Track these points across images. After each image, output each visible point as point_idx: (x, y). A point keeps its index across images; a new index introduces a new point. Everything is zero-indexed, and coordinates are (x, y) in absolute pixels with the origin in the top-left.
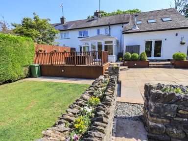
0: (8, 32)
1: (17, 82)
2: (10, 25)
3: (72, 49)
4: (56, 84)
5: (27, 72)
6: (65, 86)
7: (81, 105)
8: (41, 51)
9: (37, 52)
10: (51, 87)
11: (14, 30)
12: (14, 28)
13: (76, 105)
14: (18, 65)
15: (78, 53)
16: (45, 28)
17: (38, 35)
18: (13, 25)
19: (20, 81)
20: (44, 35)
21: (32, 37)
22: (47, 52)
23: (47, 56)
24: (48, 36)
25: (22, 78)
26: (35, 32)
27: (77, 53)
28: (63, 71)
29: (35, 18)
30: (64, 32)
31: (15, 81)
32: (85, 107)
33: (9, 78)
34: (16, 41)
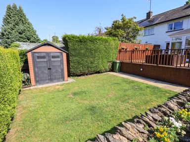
0: (102, 34)
1: (103, 74)
2: (104, 29)
3: (155, 46)
4: (133, 82)
5: (110, 67)
6: (142, 86)
7: (165, 114)
8: (123, 49)
9: (119, 50)
10: (127, 84)
11: (106, 32)
12: (106, 31)
13: (157, 111)
14: (105, 61)
15: (164, 51)
16: (130, 27)
17: (123, 35)
18: (105, 29)
19: (105, 73)
20: (128, 33)
21: (118, 37)
22: (128, 50)
23: (128, 54)
24: (131, 35)
25: (106, 71)
26: (121, 32)
27: (161, 51)
28: (141, 69)
29: (123, 19)
30: (148, 28)
31: (102, 73)
32: (171, 118)
33: (98, 70)
34: (106, 41)
